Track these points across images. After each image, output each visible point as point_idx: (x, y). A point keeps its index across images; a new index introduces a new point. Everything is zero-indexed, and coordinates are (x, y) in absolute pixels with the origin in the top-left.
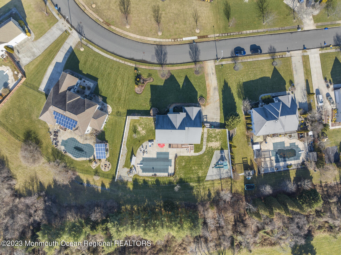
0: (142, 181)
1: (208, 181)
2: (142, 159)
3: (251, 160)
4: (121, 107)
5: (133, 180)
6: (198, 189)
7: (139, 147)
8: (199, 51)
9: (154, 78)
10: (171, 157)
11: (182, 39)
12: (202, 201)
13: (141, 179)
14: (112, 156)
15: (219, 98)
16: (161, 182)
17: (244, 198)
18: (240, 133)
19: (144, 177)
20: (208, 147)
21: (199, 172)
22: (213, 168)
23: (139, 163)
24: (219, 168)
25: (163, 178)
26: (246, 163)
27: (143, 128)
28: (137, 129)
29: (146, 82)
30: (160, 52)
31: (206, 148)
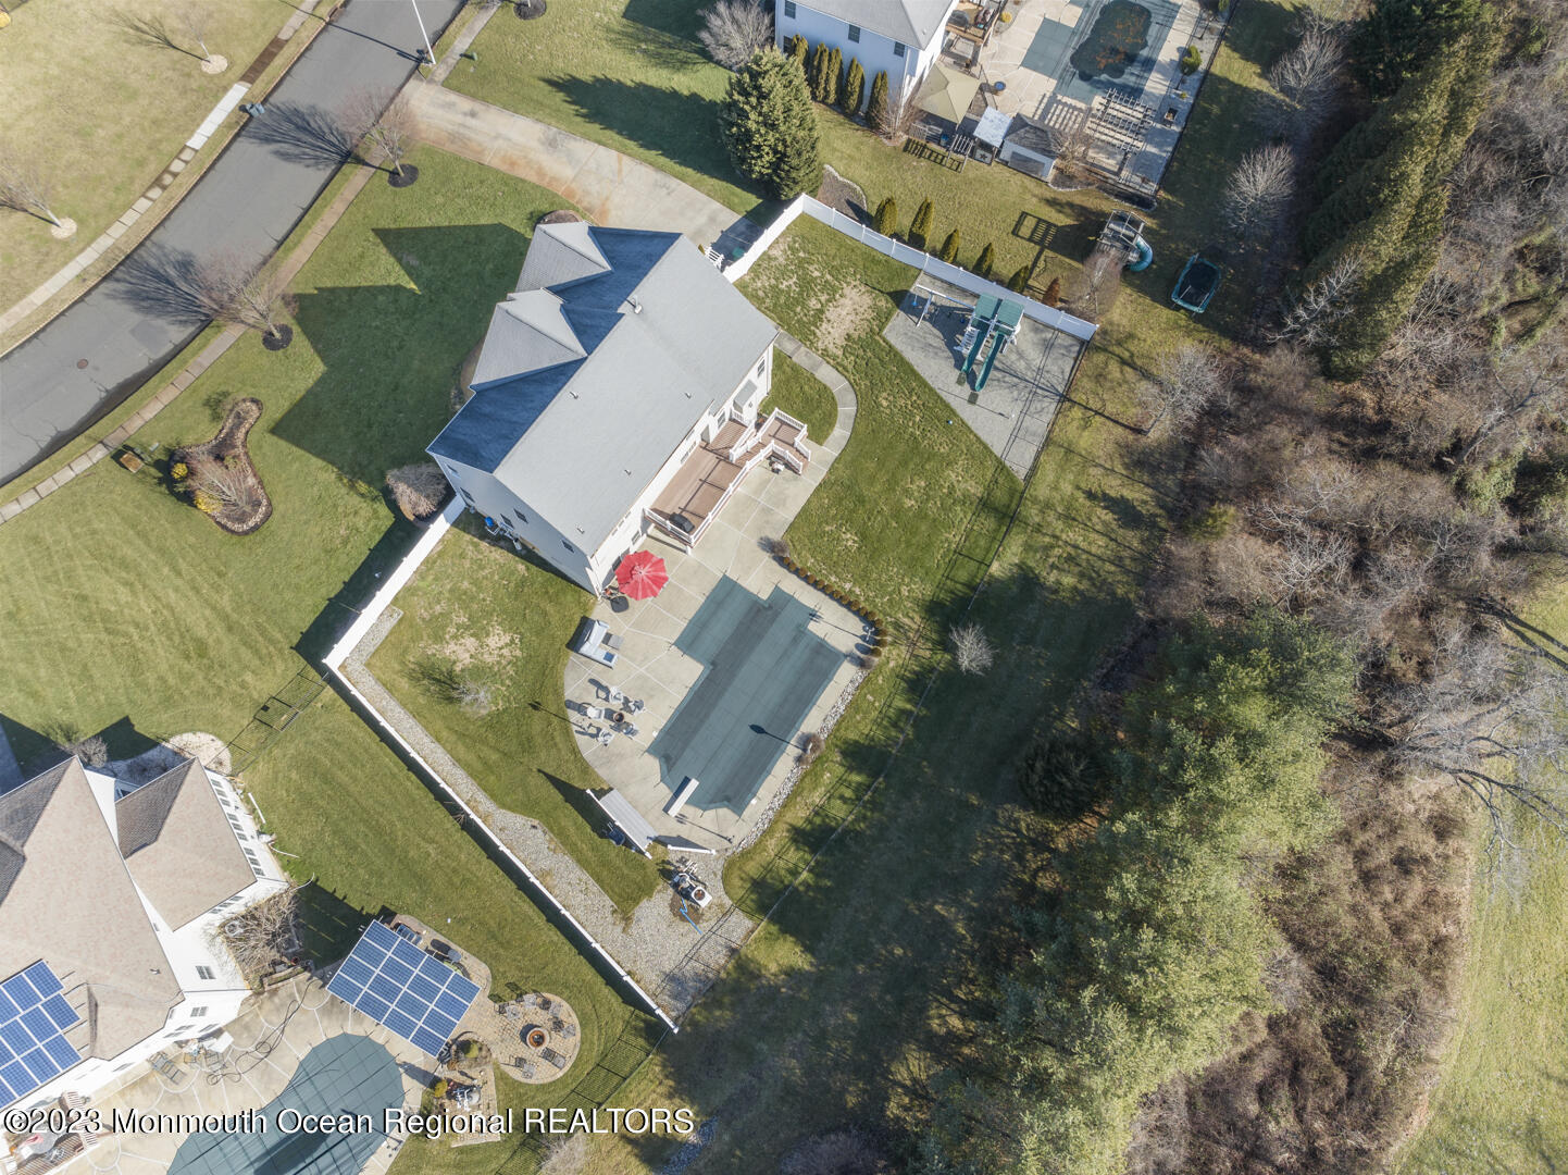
0: (793, 856)
1: (1034, 469)
2: (653, 765)
3: (1052, 203)
4: (249, 677)
5: (750, 914)
6: (1057, 551)
7: (567, 733)
8: (313, 115)
9: (251, 392)
10: (762, 578)
11: (188, 151)
12: (1142, 579)
13: (779, 856)
14: (501, 944)
15: (614, 153)
16: (879, 734)
17: (1245, 350)
18: (869, 167)
19: (773, 823)
20: (840, 353)
21: (952, 488)
22: (973, 400)
23: (667, 793)
24: (993, 374)
25: (857, 710)
26: (1053, 231)
27: (467, 628)
28: (450, 672)
29: (234, 447)
30: (152, 285)
31: (839, 367)
